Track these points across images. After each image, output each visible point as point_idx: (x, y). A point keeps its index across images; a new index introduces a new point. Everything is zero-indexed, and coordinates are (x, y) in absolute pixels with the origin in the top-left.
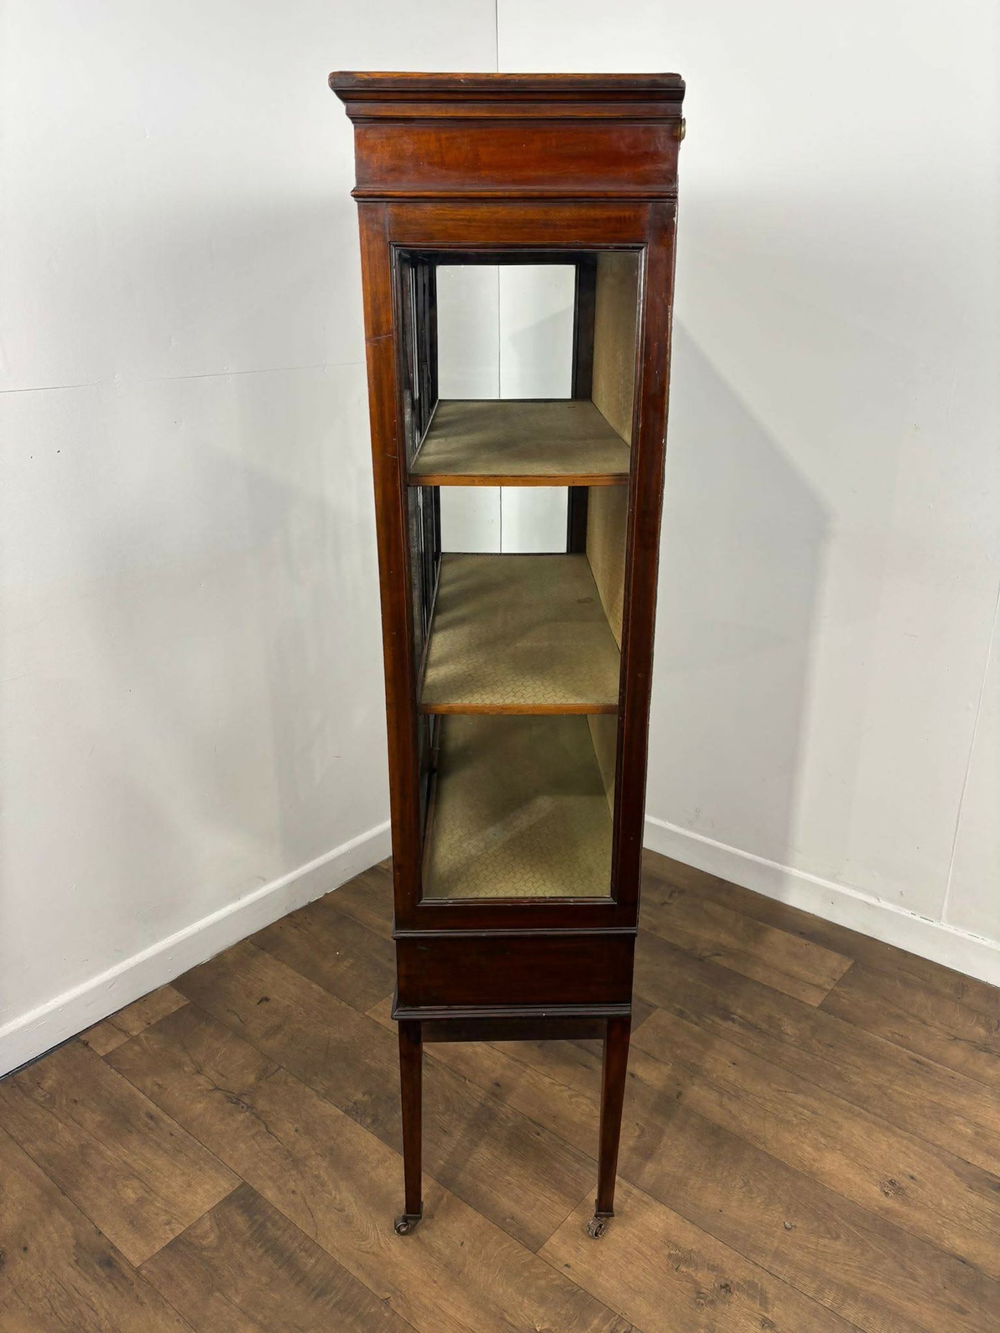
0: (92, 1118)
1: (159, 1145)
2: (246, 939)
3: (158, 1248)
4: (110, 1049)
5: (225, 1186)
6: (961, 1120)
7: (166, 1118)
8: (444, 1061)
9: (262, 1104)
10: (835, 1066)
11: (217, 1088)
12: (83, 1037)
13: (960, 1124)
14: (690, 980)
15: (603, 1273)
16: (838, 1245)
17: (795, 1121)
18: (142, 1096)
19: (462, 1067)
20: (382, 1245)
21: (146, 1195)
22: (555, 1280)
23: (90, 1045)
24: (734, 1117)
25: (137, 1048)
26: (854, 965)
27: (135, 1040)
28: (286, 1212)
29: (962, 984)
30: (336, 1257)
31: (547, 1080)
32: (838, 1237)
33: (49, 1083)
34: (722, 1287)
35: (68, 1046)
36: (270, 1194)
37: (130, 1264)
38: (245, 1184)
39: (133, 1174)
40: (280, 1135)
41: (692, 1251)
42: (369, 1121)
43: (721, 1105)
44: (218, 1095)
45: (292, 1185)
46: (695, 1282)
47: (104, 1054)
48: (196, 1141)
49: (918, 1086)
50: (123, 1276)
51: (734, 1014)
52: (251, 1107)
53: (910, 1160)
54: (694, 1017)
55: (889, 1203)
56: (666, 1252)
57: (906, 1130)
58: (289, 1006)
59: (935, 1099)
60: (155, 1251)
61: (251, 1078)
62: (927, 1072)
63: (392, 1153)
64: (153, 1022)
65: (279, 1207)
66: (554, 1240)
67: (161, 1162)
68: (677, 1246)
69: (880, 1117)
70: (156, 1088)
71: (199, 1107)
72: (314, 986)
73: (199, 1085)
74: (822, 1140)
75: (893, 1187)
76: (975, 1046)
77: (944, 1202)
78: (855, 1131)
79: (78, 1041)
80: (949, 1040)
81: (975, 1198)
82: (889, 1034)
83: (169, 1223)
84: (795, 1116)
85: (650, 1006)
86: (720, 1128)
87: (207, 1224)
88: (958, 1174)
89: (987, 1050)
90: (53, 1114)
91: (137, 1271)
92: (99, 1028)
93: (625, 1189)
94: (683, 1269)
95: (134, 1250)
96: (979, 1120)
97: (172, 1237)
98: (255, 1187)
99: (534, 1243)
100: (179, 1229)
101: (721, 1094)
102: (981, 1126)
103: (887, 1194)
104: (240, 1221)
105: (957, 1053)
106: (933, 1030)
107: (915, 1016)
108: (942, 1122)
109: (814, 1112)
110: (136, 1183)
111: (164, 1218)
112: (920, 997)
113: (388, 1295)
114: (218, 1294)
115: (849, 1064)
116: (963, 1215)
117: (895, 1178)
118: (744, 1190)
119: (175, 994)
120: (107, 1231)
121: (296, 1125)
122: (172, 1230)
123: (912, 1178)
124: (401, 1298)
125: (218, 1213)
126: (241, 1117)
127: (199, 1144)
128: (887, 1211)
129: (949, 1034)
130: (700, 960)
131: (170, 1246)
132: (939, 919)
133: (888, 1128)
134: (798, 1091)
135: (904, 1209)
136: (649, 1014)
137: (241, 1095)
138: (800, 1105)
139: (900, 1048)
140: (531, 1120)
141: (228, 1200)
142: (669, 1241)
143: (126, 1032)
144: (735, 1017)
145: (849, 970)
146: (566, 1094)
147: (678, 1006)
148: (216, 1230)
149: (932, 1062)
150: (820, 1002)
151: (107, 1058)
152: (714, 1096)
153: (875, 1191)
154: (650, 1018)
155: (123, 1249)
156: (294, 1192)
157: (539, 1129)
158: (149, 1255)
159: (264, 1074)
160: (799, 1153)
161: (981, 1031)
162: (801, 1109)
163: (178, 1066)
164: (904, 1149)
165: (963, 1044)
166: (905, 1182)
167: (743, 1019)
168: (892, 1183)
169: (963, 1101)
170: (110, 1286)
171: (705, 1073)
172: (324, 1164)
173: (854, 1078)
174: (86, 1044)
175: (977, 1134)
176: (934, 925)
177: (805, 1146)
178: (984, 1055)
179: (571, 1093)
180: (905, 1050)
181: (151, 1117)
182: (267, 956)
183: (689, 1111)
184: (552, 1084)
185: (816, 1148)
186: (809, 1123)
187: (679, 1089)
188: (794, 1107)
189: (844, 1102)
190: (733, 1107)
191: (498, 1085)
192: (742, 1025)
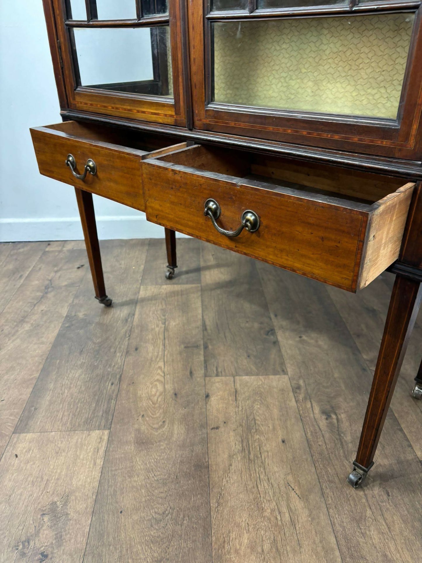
0: (10, 267)
1: (6, 286)
4: (51, 250)
7: (23, 279)
8: (136, 323)
9: (51, 294)
10: (368, 509)
11: (51, 280)
12: (51, 243)
15: (15, 474)
17: (267, 513)
18: (31, 269)
19: (137, 331)
23: (49, 246)
24: (227, 471)
25: (57, 254)
27: (60, 251)
31: (161, 364)
33: (21, 250)
34: (42, 554)
35: (44, 243)
40: (36, 308)
41: (68, 514)
42: (67, 325)
43: (231, 457)
44: (47, 282)
47: (47, 251)
48: (15, 293)
51: (336, 414)
52: (46, 293)
54: (301, 397)
56: (56, 499)
58: (121, 268)
61: (65, 284)
64: (74, 249)
68: (65, 503)
70: (38, 269)
71: (35, 283)
72: (142, 266)
73: (49, 276)
74: (267, 547)
79: (48, 243)
84: (273, 511)
85: (283, 371)
86: (208, 467)
90: (6, 259)
93: (100, 446)
94: (46, 519)
101: (243, 450)
109: (293, 523)
115: (385, 520)
118: (157, 516)
121: (45, 309)
126: (38, 294)
134: (304, 497)
137: (52, 287)
138: (288, 507)
142: (68, 496)
143: (63, 247)
146: (158, 377)
151: (45, 253)
152: (236, 446)
159: (70, 285)
160: (233, 535)
162: (284, 510)
163: (55, 266)
171: (253, 431)
172: (27, 329)
173: (373, 533)
177: (246, 536)
182: (146, 247)
183: (205, 441)
184: (160, 368)
185: (252, 548)
186: (277, 525)
187: (222, 424)
188: (283, 504)
189: (333, 540)
190: (238, 464)
191: (136, 349)
192: (331, 426)
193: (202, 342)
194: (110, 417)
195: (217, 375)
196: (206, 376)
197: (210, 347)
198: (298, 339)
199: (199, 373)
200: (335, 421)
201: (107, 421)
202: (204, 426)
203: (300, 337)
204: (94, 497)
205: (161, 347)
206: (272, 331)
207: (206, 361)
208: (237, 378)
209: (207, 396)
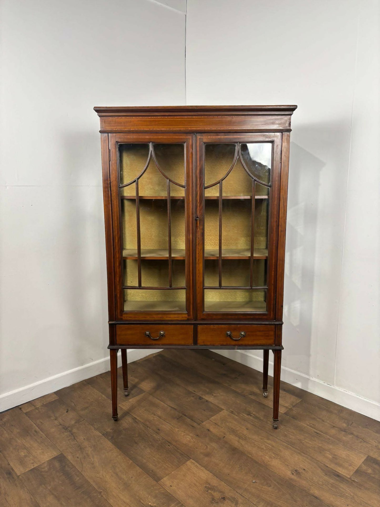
0: (16, 431)
1: (36, 440)
2: (84, 380)
3: (27, 470)
4: (28, 411)
5: (55, 454)
6: (328, 453)
7: (41, 432)
8: (142, 421)
9: (75, 430)
10: (285, 432)
11: (61, 425)
12: (20, 407)
13: (328, 454)
14: (238, 402)
15: (180, 490)
16: (270, 489)
17: (265, 448)
18: (35, 425)
19: (148, 423)
20: (104, 476)
21: (28, 454)
22: (162, 491)
23: (22, 409)
24: (242, 446)
25: (37, 411)
26: (302, 401)
27: (37, 409)
28: (73, 463)
29: (341, 409)
30: (87, 478)
31: (177, 430)
32: (270, 486)
33: (5, 419)
34: (222, 498)
35: (14, 409)
36: (69, 457)
37: (16, 474)
38: (62, 454)
39: (25, 448)
40: (78, 440)
41: (214, 486)
42: (110, 438)
43: (238, 442)
44: (60, 426)
45: (78, 455)
46: (213, 495)
47: (26, 412)
48: (49, 440)
49: (315, 441)
50: (13, 478)
51: (252, 413)
52: (70, 431)
53: (305, 464)
54: (236, 414)
55: (293, 477)
56: (205, 485)
57: (306, 454)
58: (92, 401)
59: (320, 445)
60: (26, 471)
61: (73, 422)
62: (319, 436)
63: (115, 448)
64: (45, 403)
65: (71, 461)
66: (165, 479)
67: (35, 445)
68: (209, 484)
69: (298, 450)
70: (40, 423)
71: (53, 430)
72: (103, 396)
73: (55, 423)
74: (273, 455)
75: (297, 472)
76: (340, 429)
77: (314, 478)
78: (287, 453)
79: (19, 408)
80: (331, 427)
81: (326, 478)
82: (308, 423)
83: (33, 463)
84: (265, 447)
85: (222, 409)
86: (236, 448)
87: (46, 465)
88: (322, 469)
89: (345, 431)
90: (4, 429)
91: (18, 477)
92: (26, 404)
93: (196, 465)
94: (210, 491)
95: (19, 470)
96: (336, 453)
97: (33, 467)
98: (65, 455)
99: (157, 479)
100: (36, 465)
101: (240, 438)
102: (336, 455)
103: (293, 474)
104: (57, 464)
105: (333, 431)
106: (326, 424)
107: (320, 418)
108: (320, 453)
109: (273, 446)
110: (25, 451)
111: (32, 461)
112: (324, 413)
113: (101, 491)
114: (43, 485)
115: (290, 432)
116: (320, 483)
117: (297, 469)
118: (239, 469)
119: (55, 395)
120: (12, 464)
121: (84, 438)
122: (34, 466)
123: (304, 470)
124: (106, 492)
125: (50, 462)
126: (66, 434)
127: (50, 441)
128: (291, 479)
129: (332, 425)
130: (244, 396)
131: (32, 470)
132: (333, 385)
133: (299, 453)
134: (268, 439)
135: (298, 479)
136: (220, 411)
137: (68, 427)
138: (268, 444)
139: (311, 428)
140: (168, 442)
141: (55, 458)
142: (207, 482)
143: (35, 406)
144: (252, 414)
145: (299, 402)
146: (183, 434)
147: (231, 410)
148: (48, 466)
149: (322, 434)
150: (285, 412)
151: (26, 414)
152: (237, 438)
153: (289, 473)
154: (220, 413)
155: (16, 470)
156: (78, 457)
157: (169, 444)
158: (23, 472)
159: (78, 421)
160: (263, 459)
161: (345, 425)
162: (268, 445)
163: (50, 417)
164: (303, 460)
165: (336, 428)
166: (301, 471)
167: (255, 415)
168: (296, 471)
169: (331, 447)
170: (8, 480)
171: (236, 431)
172: (91, 450)
173: (291, 436)
174: (21, 409)
175: (333, 457)
176: (332, 387)
177: (266, 457)
178: (343, 433)
179: (185, 434)
180: (313, 429)
181: (36, 431)
182: (90, 386)
183: (226, 442)
184: (178, 431)
185: (270, 457)
186: (270, 449)
187: (225, 435)
188: (266, 444)
189: (285, 444)
190: (243, 443)
191: (159, 430)
192: (254, 417)
193: (181, 415)
194: (186, 456)
195: (203, 422)
196: (199, 424)
197: (186, 414)
198: (213, 396)
199: (195, 425)
200: (254, 415)
201: (186, 457)
202: (219, 439)
203: (213, 395)
204: (215, 477)
205: (168, 424)
206: (200, 398)
207: (192, 420)
208: (210, 419)
209: (209, 430)
